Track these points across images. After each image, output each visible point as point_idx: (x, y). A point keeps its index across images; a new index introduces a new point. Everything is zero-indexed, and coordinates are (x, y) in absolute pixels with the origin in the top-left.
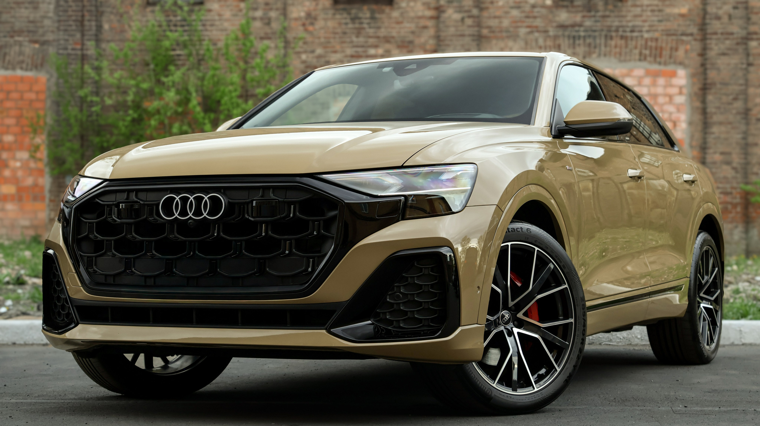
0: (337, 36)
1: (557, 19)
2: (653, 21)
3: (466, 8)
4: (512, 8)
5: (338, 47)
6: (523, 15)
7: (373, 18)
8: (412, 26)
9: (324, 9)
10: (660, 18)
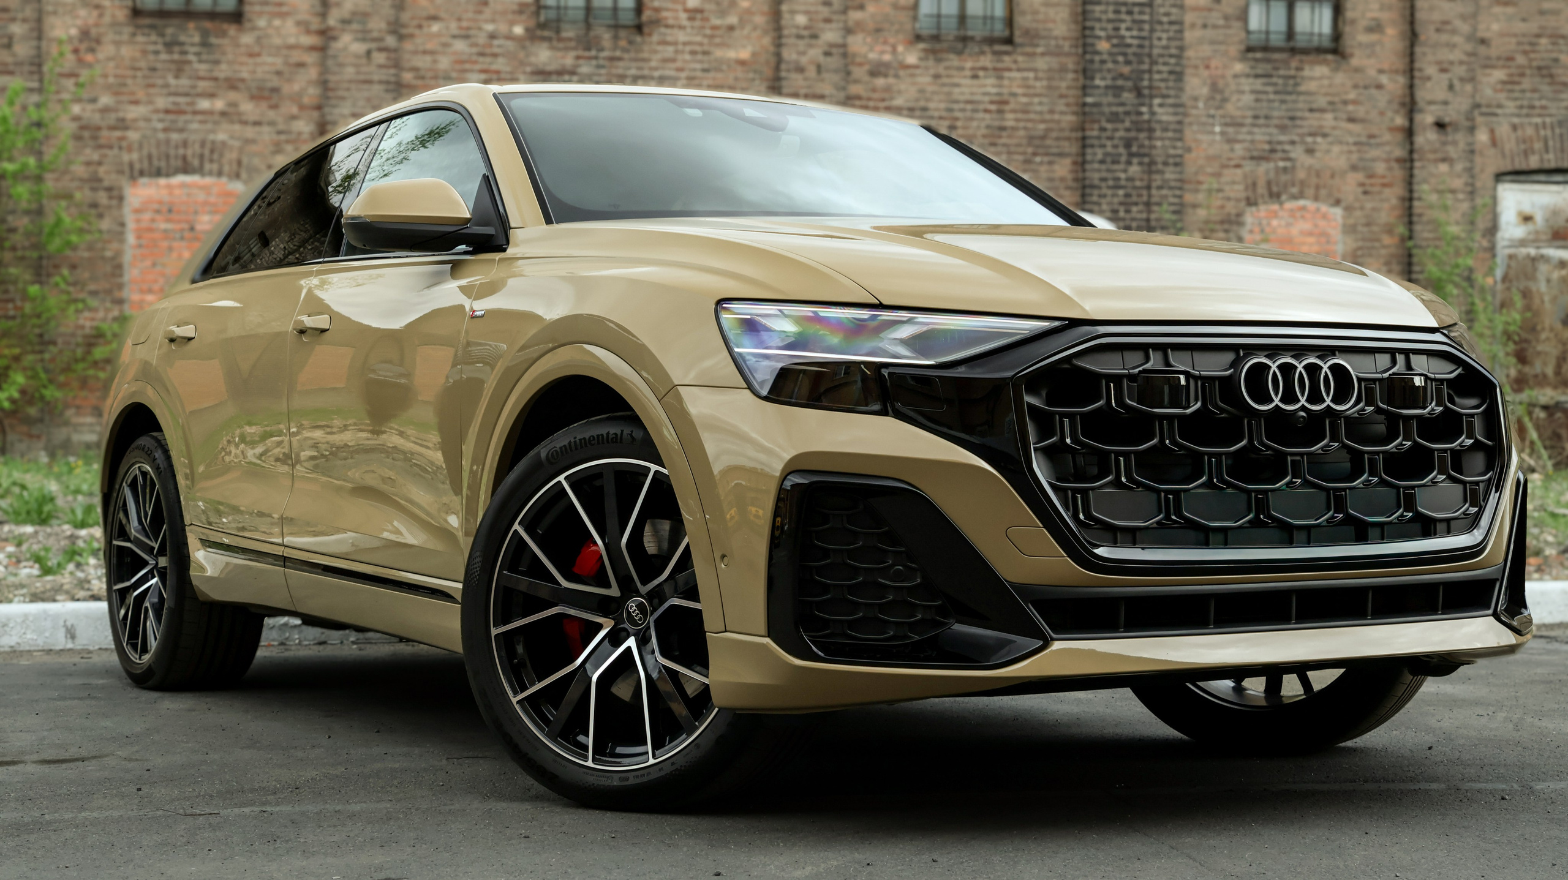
0: (139, 74)
1: (533, 59)
2: (694, 70)
3: (375, 34)
4: (454, 37)
5: (141, 95)
6: (474, 50)
7: (205, 44)
8: (278, 62)
9: (114, 24)
10: (706, 66)
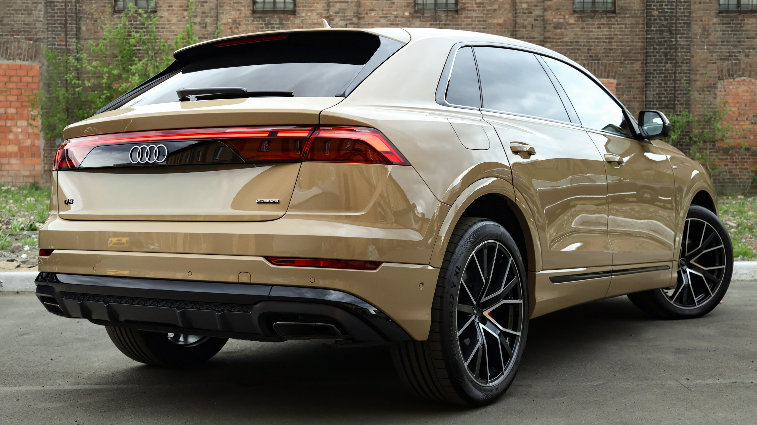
2: (480, 28)
4: (381, 17)
6: (389, 23)
7: (281, 24)
9: (246, 17)
10: (485, 26)
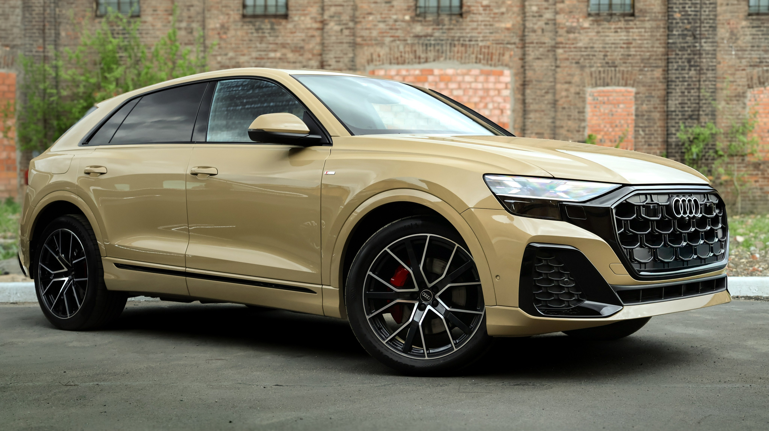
0: (245, 43)
1: (414, 31)
2: (486, 33)
3: (344, 22)
4: (379, 22)
5: (245, 51)
6: (388, 27)
7: (272, 29)
8: (303, 35)
9: (235, 21)
10: (491, 31)
